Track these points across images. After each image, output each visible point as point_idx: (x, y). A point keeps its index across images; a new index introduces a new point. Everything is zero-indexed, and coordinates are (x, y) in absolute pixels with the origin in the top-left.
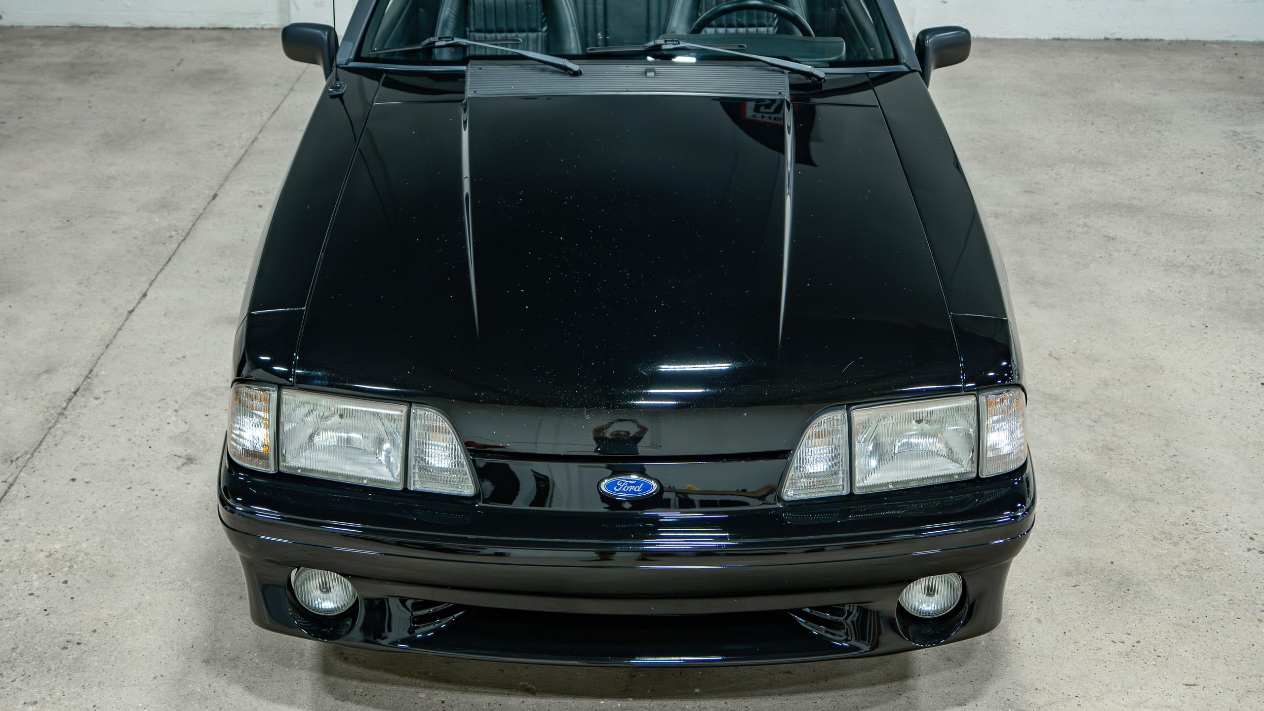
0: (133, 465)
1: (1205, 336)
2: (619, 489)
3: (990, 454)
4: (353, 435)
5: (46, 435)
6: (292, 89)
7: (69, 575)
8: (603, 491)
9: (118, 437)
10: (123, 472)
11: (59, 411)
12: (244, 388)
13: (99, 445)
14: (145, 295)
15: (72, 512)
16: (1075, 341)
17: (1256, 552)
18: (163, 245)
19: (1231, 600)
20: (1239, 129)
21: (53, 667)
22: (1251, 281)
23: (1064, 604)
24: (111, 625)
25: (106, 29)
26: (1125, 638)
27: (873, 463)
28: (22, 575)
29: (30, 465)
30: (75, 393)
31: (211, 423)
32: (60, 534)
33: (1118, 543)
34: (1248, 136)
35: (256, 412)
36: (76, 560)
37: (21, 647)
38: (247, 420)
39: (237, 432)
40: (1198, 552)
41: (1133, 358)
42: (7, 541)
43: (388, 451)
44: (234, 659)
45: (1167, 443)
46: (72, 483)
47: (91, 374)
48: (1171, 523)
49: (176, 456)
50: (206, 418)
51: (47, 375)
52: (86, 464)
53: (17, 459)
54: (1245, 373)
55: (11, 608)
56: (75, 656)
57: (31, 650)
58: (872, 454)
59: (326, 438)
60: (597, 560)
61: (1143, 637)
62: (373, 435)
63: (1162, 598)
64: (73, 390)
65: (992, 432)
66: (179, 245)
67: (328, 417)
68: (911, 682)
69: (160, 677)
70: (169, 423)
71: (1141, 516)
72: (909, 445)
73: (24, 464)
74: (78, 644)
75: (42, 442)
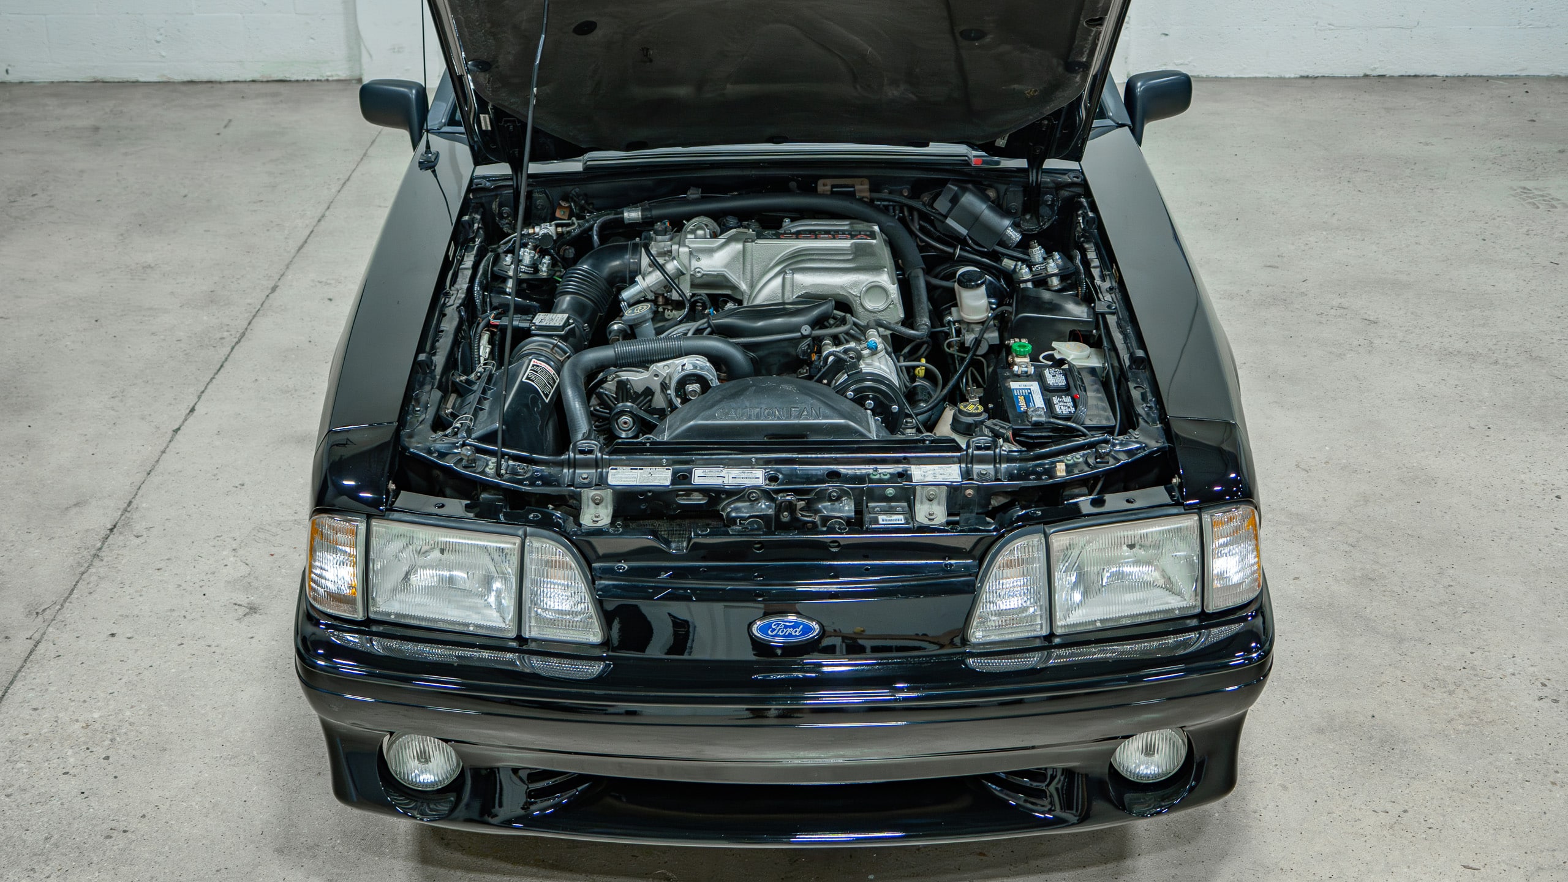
0: (185, 617)
1: (1487, 439)
2: (775, 633)
3: (1217, 584)
4: (455, 573)
5: (77, 582)
6: (365, 155)
7: (111, 750)
8: (756, 636)
9: (166, 582)
10: (172, 625)
11: (93, 552)
12: (326, 520)
13: (143, 593)
14: (192, 410)
15: (112, 673)
16: (1327, 448)
17: (1549, 701)
18: (213, 349)
19: (1519, 759)
20: (1530, 184)
21: (95, 859)
22: (1544, 371)
23: (1315, 766)
24: (163, 808)
25: (136, 83)
26: (1389, 806)
27: (1077, 597)
28: (55, 751)
29: (60, 617)
30: (111, 530)
31: (277, 564)
32: (99, 701)
33: (1380, 692)
34: (1541, 193)
35: (340, 547)
36: (118, 731)
37: (56, 837)
38: (330, 557)
39: (318, 571)
40: (1478, 703)
41: (1398, 469)
42: (35, 709)
43: (499, 592)
44: (312, 847)
45: (1441, 571)
46: (111, 638)
47: (131, 507)
48: (1444, 667)
49: (235, 604)
50: (271, 558)
51: (77, 509)
52: (127, 616)
53: (44, 610)
54: (1536, 484)
55: (43, 790)
56: (121, 846)
57: (68, 839)
58: (1075, 585)
59: (424, 577)
60: (750, 718)
61: (1411, 805)
62: (480, 573)
63: (1434, 758)
64: (109, 526)
65: (1218, 557)
66: (233, 348)
67: (426, 552)
68: (1129, 863)
69: (223, 871)
70: (226, 565)
71: (1408, 659)
72: (1120, 575)
73: (52, 617)
74: (125, 831)
75: (73, 590)
